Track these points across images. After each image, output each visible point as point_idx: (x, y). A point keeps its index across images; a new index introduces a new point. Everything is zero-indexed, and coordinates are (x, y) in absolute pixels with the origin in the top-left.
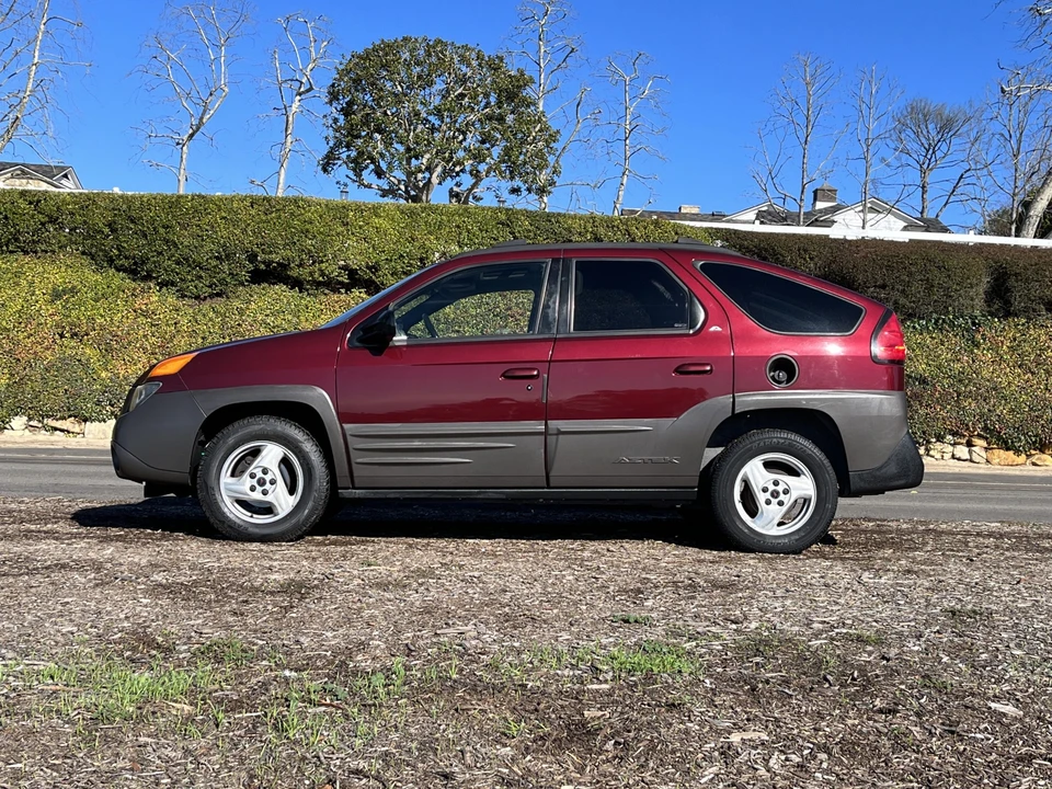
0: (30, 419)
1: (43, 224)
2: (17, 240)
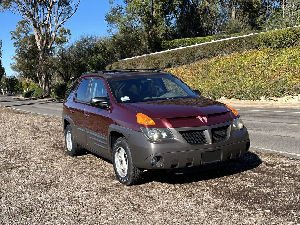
0: (266, 97)
1: (295, 37)
2: (290, 43)
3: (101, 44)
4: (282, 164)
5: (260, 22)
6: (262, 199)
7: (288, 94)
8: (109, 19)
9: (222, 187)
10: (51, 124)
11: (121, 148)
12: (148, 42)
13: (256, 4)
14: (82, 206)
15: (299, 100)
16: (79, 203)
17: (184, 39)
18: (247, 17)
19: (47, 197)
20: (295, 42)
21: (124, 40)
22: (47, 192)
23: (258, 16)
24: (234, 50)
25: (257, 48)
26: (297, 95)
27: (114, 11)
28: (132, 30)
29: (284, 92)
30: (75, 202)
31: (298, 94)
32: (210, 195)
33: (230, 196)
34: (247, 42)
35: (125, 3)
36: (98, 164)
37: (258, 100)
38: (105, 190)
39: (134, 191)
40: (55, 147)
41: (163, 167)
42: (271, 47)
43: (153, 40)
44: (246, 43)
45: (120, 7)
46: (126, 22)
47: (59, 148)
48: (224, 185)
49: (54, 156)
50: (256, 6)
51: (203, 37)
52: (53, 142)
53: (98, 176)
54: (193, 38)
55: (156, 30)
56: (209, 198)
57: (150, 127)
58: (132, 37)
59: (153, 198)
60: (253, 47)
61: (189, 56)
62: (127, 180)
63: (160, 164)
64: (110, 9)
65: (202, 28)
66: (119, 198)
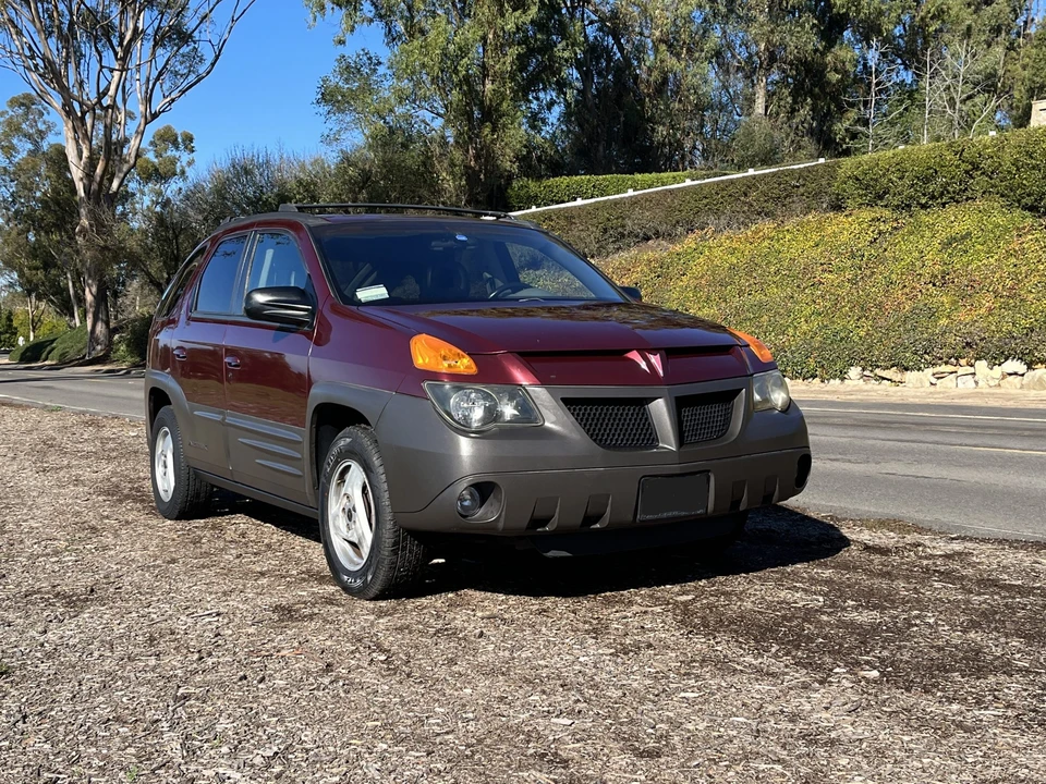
0: (864, 370)
1: (967, 172)
2: (948, 193)
3: (300, 182)
4: (920, 549)
5: (847, 130)
6: (851, 641)
7: (941, 359)
8: (328, 97)
9: (710, 607)
10: (106, 433)
11: (350, 466)
12: (463, 182)
13: (836, 71)
14: (196, 656)
15: (976, 383)
16: (187, 648)
17: (588, 177)
18: (804, 112)
19: (71, 633)
20: (966, 189)
21: (381, 173)
22: (71, 618)
23: (842, 111)
24: (759, 214)
25: (837, 207)
26: (972, 366)
27: (350, 71)
28: (410, 139)
29: (928, 354)
30: (173, 645)
31: (973, 361)
32: (666, 627)
33: (736, 632)
34: (804, 185)
35: (388, 44)
36: (266, 541)
37: (838, 381)
38: (287, 613)
39: (390, 615)
40: (113, 495)
41: (501, 525)
42: (886, 206)
43: (482, 176)
44: (802, 190)
45: (370, 59)
46: (391, 111)
47: (127, 497)
48: (718, 601)
49: (107, 517)
50: (834, 77)
51: (654, 174)
52: (108, 480)
53: (263, 574)
54: (619, 176)
55: (493, 141)
56: (663, 636)
57: (459, 379)
58: (409, 162)
59: (460, 636)
60: (824, 206)
61: (605, 231)
62: (369, 578)
63: (489, 515)
64: (336, 64)
65: (652, 142)
66: (337, 633)
